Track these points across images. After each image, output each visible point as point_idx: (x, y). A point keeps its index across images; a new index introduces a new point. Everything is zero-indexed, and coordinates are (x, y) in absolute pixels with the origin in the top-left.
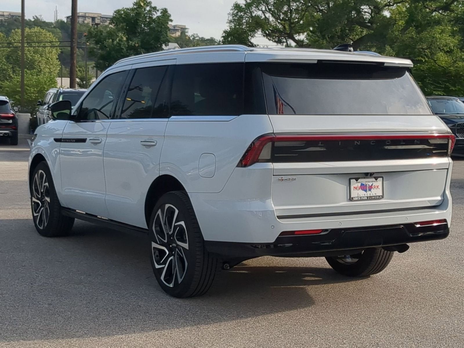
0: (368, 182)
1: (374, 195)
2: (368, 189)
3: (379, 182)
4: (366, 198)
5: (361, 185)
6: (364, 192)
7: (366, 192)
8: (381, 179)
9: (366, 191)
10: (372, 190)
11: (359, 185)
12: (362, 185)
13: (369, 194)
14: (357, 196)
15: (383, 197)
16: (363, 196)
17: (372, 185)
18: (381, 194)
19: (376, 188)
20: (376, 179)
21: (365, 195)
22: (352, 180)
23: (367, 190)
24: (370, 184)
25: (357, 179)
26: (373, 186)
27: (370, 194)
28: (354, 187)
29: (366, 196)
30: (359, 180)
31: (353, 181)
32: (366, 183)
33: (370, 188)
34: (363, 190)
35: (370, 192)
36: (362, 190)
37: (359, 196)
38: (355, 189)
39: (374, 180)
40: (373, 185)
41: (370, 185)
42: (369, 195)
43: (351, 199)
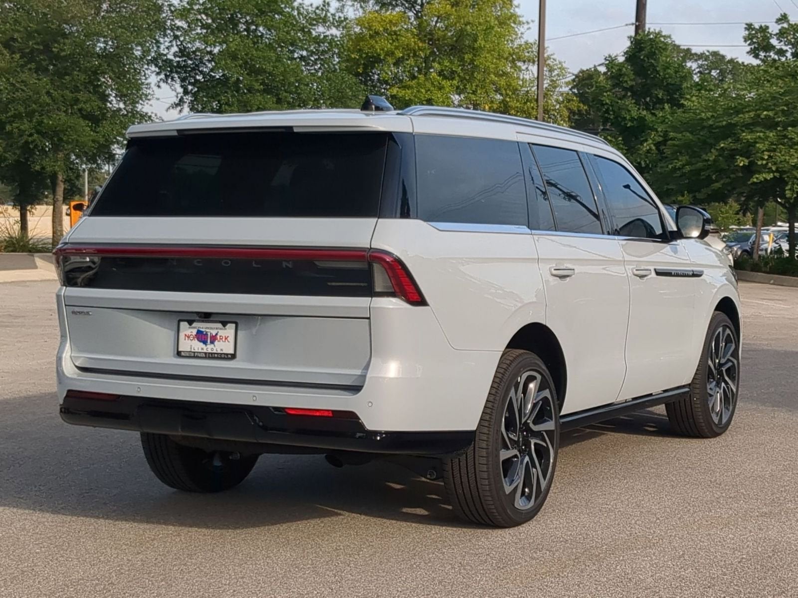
0: (211, 328)
1: (219, 351)
2: (209, 341)
3: (230, 330)
4: (204, 356)
5: (197, 333)
6: (201, 345)
7: (206, 345)
8: (234, 325)
9: (205, 343)
10: (216, 343)
11: (194, 332)
12: (199, 332)
13: (209, 348)
14: (189, 350)
15: (233, 356)
16: (200, 351)
17: (217, 334)
18: (232, 352)
19: (224, 339)
20: (224, 324)
21: (202, 349)
22: (182, 324)
23: (207, 342)
24: (214, 332)
25: (190, 322)
26: (218, 337)
27: (212, 349)
28: (186, 335)
29: (205, 351)
30: (194, 325)
31: (184, 325)
32: (207, 330)
33: (214, 339)
34: (200, 341)
35: (212, 346)
36: (198, 340)
37: (193, 350)
38: (187, 338)
39: (220, 325)
40: (219, 334)
41: (214, 334)
42: (210, 351)
43: (179, 354)
